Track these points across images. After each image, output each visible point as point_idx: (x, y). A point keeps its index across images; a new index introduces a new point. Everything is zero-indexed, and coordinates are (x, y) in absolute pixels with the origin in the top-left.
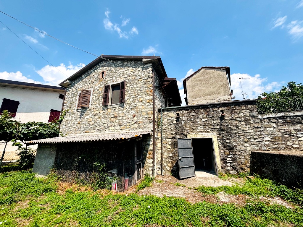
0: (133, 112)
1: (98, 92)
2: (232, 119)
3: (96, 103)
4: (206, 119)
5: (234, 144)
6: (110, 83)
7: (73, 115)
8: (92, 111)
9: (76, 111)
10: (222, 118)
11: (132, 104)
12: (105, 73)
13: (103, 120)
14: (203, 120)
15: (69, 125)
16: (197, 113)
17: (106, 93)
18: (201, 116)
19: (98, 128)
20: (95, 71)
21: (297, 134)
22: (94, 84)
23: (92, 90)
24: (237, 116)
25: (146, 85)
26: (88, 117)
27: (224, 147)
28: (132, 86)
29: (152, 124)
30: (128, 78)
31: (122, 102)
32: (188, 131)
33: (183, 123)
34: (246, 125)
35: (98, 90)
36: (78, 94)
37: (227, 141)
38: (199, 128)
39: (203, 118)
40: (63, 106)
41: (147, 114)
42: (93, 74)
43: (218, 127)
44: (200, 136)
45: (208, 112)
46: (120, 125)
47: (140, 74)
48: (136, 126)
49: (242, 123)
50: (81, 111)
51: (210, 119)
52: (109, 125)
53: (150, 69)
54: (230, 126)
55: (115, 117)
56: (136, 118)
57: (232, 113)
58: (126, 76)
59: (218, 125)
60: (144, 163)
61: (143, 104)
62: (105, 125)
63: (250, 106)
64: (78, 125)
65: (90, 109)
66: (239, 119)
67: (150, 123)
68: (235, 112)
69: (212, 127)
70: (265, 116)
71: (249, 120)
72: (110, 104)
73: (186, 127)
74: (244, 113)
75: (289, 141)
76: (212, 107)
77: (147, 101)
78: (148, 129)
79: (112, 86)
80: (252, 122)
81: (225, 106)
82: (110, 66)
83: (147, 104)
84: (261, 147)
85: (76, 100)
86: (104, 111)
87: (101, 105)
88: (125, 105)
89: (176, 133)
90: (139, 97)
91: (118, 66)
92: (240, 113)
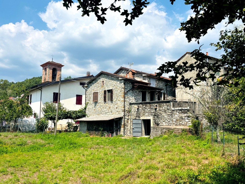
0: (116, 106)
1: (101, 93)
2: (159, 110)
3: (101, 100)
4: (149, 110)
5: (159, 122)
6: (107, 89)
7: (91, 105)
8: (100, 104)
9: (92, 103)
10: (156, 109)
11: (116, 102)
12: (104, 82)
13: (104, 109)
14: (148, 110)
15: (90, 111)
16: (146, 106)
17: (105, 95)
18: (147, 108)
19: (103, 113)
20: (99, 80)
21: (185, 118)
22: (99, 88)
23: (98, 91)
24: (162, 108)
25: (121, 92)
26: (98, 107)
27: (155, 124)
28: (115, 92)
29: (123, 113)
30: (114, 87)
31: (112, 100)
32: (142, 115)
33: (140, 111)
34: (165, 113)
35: (102, 92)
36: (92, 93)
37: (157, 121)
38: (146, 114)
39: (148, 109)
40: (86, 99)
41: (121, 107)
42: (99, 82)
43: (154, 114)
44: (146, 118)
45: (150, 106)
46: (111, 112)
47: (119, 85)
48: (117, 113)
49: (163, 112)
50: (95, 104)
51: (151, 109)
52: (107, 112)
53: (123, 83)
54: (158, 114)
55: (109, 108)
56: (117, 109)
57: (160, 107)
58: (113, 86)
59: (154, 113)
60: (120, 130)
61: (120, 102)
62: (105, 112)
63: (167, 104)
64: (94, 111)
65: (98, 102)
66: (162, 110)
67: (122, 112)
68: (161, 106)
69: (151, 114)
70: (175, 109)
71: (166, 111)
72: (107, 101)
73: (141, 113)
74: (165, 107)
75: (181, 121)
76: (152, 103)
77: (122, 101)
78: (121, 115)
79: (107, 90)
80: (167, 112)
81: (158, 103)
82: (106, 78)
83: (121, 102)
84: (169, 124)
85: (92, 97)
86: (105, 105)
87: (103, 101)
88: (113, 102)
89: (137, 116)
90: (118, 98)
91: (109, 78)
92: (163, 107)
